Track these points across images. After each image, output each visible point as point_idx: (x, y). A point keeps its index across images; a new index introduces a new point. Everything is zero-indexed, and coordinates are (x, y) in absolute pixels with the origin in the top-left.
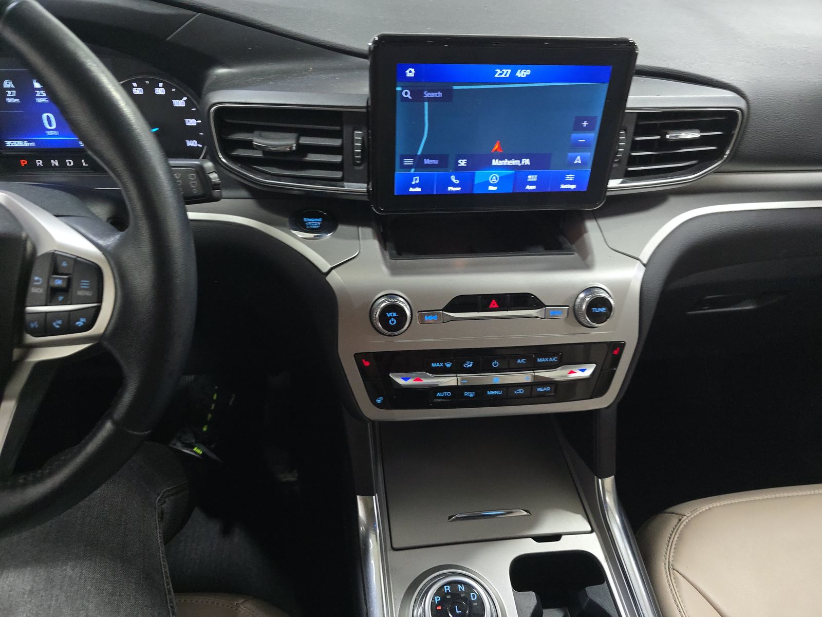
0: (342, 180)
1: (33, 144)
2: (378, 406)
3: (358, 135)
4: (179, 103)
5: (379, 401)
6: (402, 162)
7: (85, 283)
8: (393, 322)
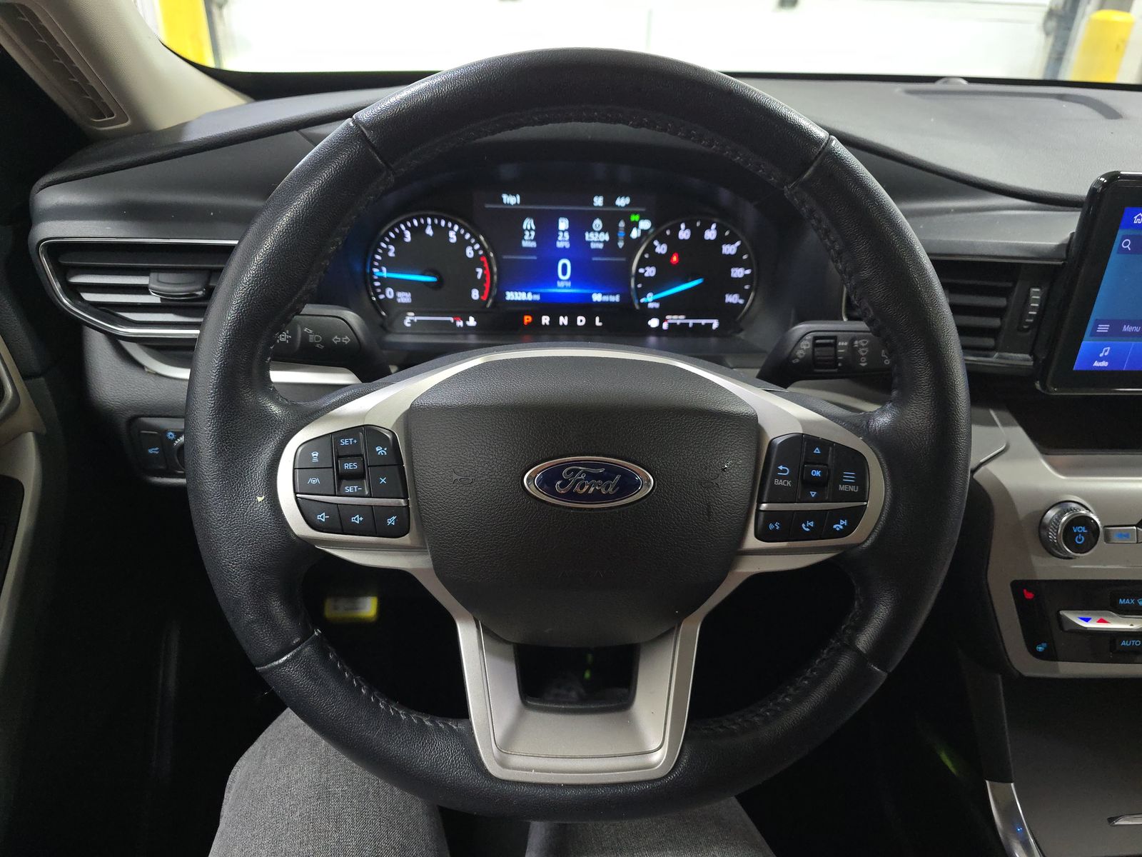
0: (994, 349)
1: (537, 297)
2: (1038, 655)
3: (1036, 293)
4: (729, 249)
5: (1040, 649)
6: (1096, 327)
7: (849, 476)
8: (1080, 540)
